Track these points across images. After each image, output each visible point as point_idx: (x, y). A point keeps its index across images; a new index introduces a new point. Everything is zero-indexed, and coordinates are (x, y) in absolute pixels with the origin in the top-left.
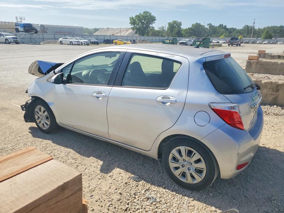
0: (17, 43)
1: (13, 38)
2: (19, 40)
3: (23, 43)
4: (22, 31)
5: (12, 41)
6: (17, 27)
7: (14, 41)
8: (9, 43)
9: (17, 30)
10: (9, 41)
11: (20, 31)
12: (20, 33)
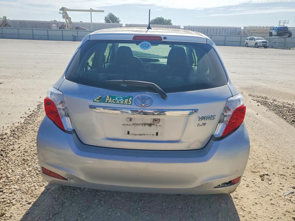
0: (265, 47)
1: (263, 42)
2: (268, 44)
3: (272, 47)
4: (275, 35)
5: (261, 45)
6: (271, 31)
7: (262, 45)
8: (258, 47)
9: (271, 34)
10: (258, 45)
11: (273, 35)
12: (273, 37)
